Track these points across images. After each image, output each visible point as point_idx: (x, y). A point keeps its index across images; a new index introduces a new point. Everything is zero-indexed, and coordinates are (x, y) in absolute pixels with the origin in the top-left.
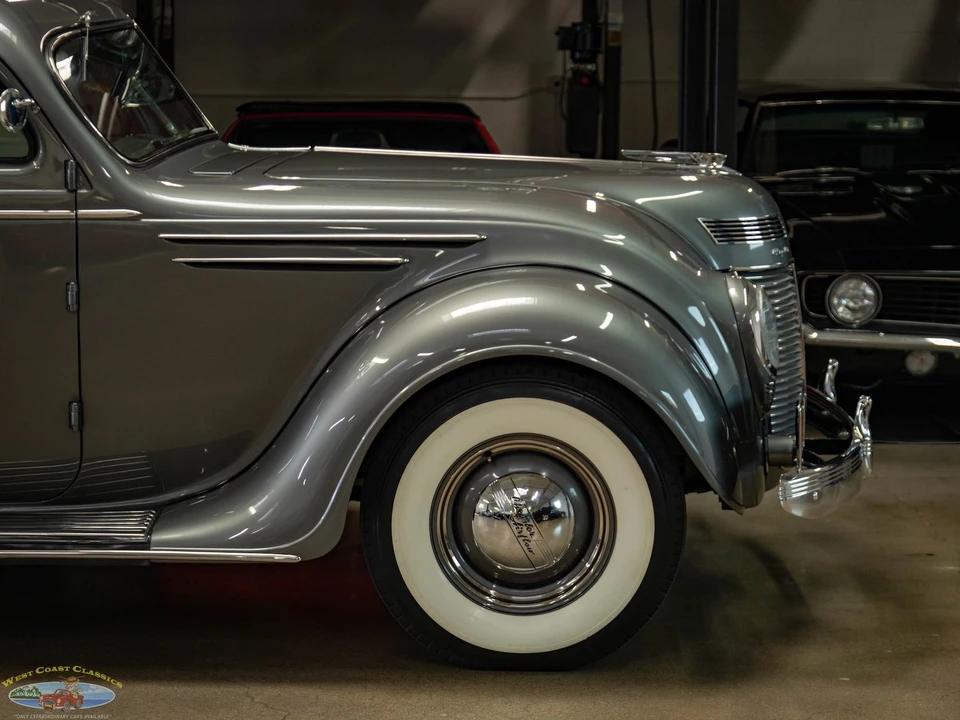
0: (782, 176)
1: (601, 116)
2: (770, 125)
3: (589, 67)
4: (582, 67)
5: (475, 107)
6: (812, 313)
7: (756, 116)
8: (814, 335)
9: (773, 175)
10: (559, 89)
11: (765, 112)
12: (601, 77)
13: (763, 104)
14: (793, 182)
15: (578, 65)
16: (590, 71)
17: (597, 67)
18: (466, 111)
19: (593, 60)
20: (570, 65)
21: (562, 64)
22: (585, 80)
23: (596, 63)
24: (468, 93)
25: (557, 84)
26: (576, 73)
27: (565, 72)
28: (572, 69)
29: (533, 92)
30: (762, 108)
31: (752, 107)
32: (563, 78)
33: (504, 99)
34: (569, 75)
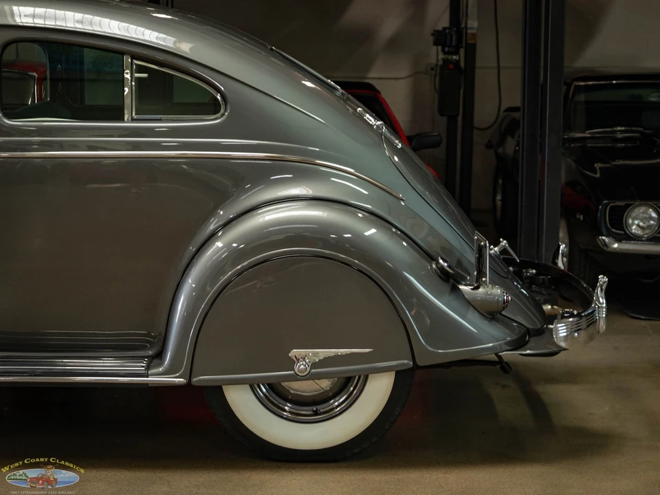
0: (589, 133)
1: (462, 91)
2: (581, 97)
3: (454, 57)
4: (450, 57)
5: (377, 85)
6: (614, 230)
7: (571, 93)
8: (616, 245)
9: (584, 133)
10: (433, 72)
11: (578, 88)
12: (462, 64)
13: (578, 83)
14: (598, 137)
15: (446, 56)
16: (456, 60)
17: (460, 57)
18: (370, 87)
19: (457, 53)
20: (441, 56)
21: (435, 55)
22: (451, 66)
23: (459, 55)
24: (372, 74)
25: (432, 69)
26: (445, 61)
27: (438, 60)
28: (443, 59)
29: (415, 74)
30: (576, 86)
31: (569, 85)
32: (437, 65)
33: (396, 79)
34: (441, 63)
